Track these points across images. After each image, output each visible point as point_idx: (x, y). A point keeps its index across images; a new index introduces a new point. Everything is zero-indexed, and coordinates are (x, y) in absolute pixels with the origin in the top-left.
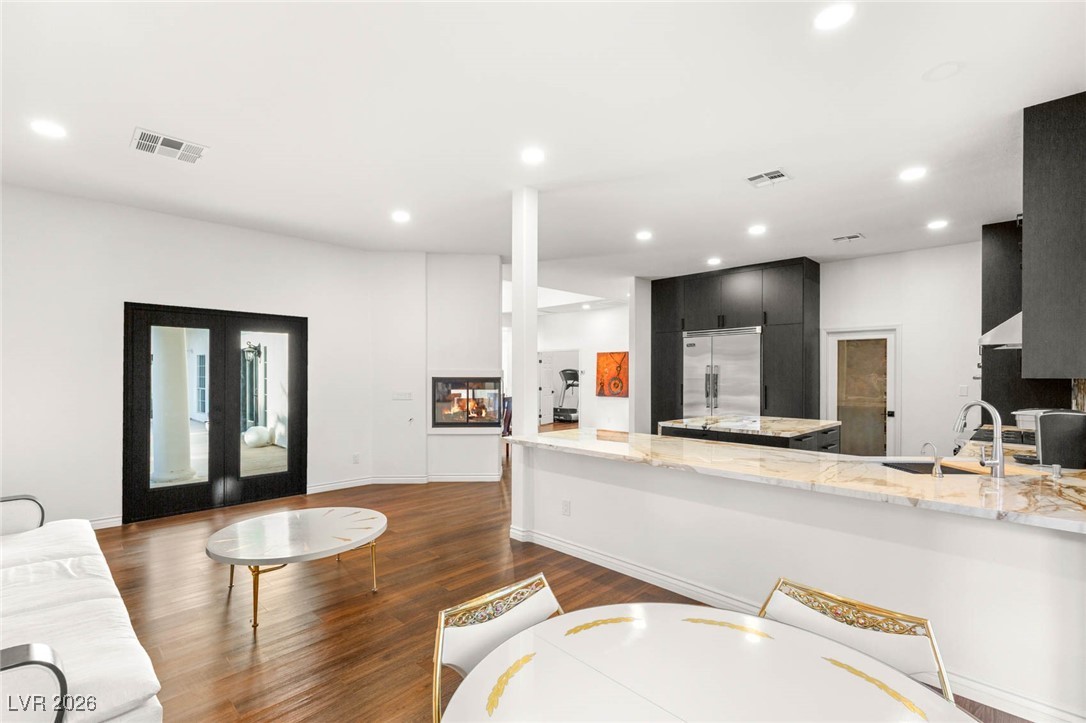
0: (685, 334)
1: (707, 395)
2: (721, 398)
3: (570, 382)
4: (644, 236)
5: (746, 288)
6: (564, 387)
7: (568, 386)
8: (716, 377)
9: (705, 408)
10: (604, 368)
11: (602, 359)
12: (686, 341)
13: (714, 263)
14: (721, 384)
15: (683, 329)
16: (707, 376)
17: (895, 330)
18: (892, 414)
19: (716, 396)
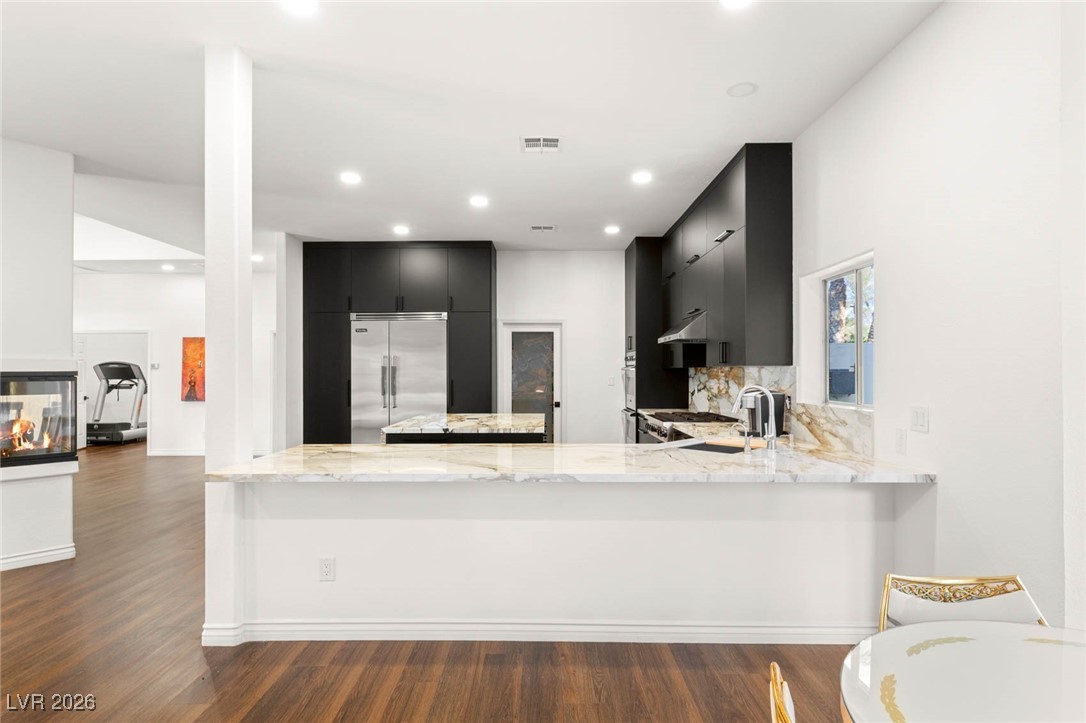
0: (353, 316)
1: (384, 393)
2: (401, 397)
3: (113, 382)
4: (350, 178)
5: (422, 266)
6: (103, 390)
7: (110, 388)
8: (394, 370)
9: (382, 409)
10: (195, 360)
11: (192, 346)
12: (355, 325)
13: (401, 232)
14: (401, 380)
15: (350, 309)
16: (384, 369)
17: (561, 324)
18: (558, 405)
19: (394, 393)
